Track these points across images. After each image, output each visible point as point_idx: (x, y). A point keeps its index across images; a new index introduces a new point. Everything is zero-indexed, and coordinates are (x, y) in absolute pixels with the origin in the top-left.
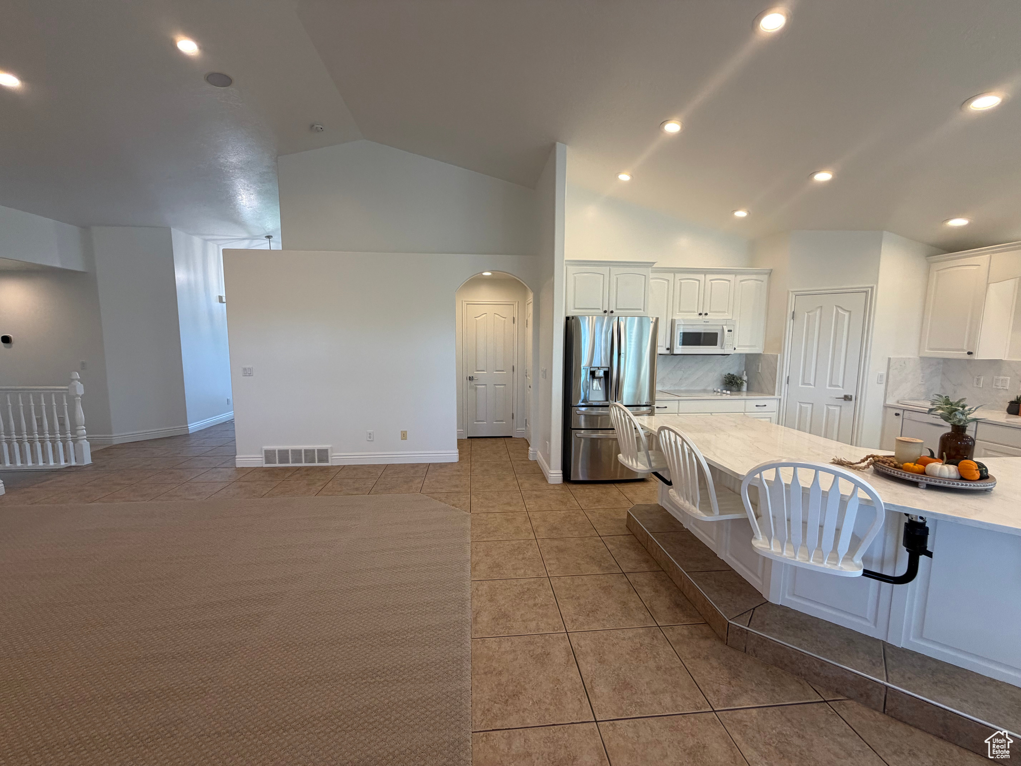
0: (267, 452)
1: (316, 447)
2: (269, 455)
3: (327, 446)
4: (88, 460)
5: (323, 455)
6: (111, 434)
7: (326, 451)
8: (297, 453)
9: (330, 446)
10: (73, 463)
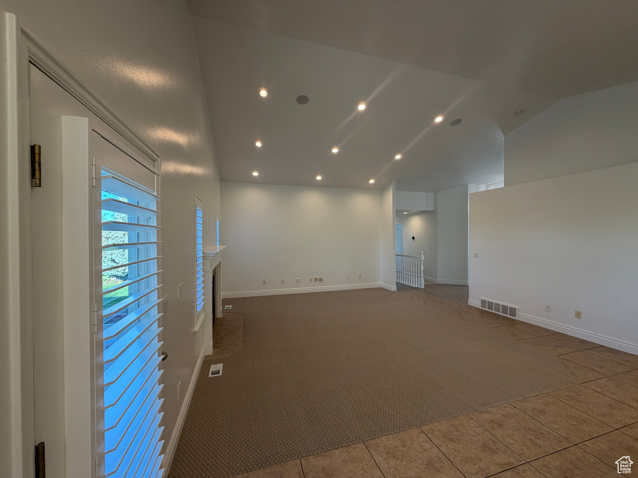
0: (482, 301)
1: (509, 305)
2: (483, 302)
3: (516, 306)
4: (423, 287)
5: (513, 311)
6: (437, 279)
7: (515, 309)
8: (497, 305)
9: (518, 307)
10: (419, 287)
